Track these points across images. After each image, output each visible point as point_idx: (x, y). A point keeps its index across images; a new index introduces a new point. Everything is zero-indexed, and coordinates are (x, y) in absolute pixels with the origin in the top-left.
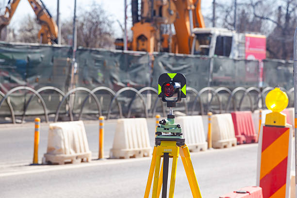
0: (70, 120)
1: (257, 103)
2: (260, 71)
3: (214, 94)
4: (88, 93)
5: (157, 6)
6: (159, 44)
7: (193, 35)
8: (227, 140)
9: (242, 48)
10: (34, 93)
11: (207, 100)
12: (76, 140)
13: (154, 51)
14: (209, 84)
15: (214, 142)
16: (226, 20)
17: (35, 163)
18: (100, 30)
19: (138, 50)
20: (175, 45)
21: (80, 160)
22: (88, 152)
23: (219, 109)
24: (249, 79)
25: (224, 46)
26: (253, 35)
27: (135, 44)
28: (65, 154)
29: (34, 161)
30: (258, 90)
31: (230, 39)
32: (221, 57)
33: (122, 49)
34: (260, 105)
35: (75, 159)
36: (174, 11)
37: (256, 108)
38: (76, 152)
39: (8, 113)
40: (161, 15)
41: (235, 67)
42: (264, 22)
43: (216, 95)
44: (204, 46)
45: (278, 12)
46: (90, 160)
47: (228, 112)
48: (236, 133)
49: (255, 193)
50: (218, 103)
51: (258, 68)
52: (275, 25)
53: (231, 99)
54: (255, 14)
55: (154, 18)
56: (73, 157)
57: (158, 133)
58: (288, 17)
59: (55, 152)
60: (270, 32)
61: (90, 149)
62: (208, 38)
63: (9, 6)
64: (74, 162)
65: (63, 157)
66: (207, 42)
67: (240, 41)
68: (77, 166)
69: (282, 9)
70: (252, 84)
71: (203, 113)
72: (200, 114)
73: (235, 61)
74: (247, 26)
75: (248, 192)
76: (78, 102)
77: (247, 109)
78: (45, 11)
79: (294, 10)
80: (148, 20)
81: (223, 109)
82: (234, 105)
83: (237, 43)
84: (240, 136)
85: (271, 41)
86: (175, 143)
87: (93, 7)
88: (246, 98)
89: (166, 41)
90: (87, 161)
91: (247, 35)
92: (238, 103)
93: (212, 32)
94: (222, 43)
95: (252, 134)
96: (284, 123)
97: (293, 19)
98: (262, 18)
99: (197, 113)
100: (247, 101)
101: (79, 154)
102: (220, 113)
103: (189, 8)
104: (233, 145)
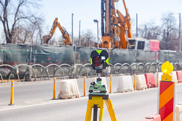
0: (74, 78)
1: (156, 69)
2: (157, 55)
3: (137, 66)
4: (82, 66)
5: (112, 29)
6: (113, 45)
7: (128, 41)
8: (143, 86)
9: (149, 46)
10: (58, 67)
11: (134, 68)
12: (73, 87)
13: (111, 47)
14: (135, 62)
15: (137, 87)
16: (142, 35)
17: (54, 99)
18: (91, 41)
19: (104, 47)
20: (120, 45)
21: (75, 97)
22: (79, 93)
23: (139, 72)
24: (152, 59)
25: (141, 45)
26: (153, 40)
27: (103, 45)
28: (68, 94)
29: (54, 98)
30: (156, 64)
31: (144, 42)
32: (140, 50)
33: (97, 47)
34: (157, 70)
35: (72, 96)
36: (120, 31)
37: (156, 72)
38: (73, 93)
39: (47, 75)
40: (114, 33)
41: (146, 54)
42: (158, 36)
43: (138, 66)
44: (133, 46)
45: (164, 31)
46: (79, 97)
47: (143, 73)
48: (147, 83)
49: (157, 118)
50: (139, 70)
51: (156, 54)
52: (163, 37)
53: (145, 68)
54: (154, 33)
55: (111, 34)
56: (72, 95)
57: (91, 91)
58: (168, 34)
59: (63, 93)
60: (161, 40)
61: (80, 92)
62: (134, 42)
63: (51, 31)
64: (72, 98)
65: (67, 96)
66: (134, 44)
67: (148, 43)
68: (74, 99)
69: (165, 30)
70: (153, 61)
71: (132, 74)
72: (131, 75)
73: (146, 51)
74: (151, 38)
75: (153, 118)
76: (78, 70)
77: (151, 72)
78: (66, 33)
79: (170, 31)
80: (108, 35)
81: (141, 72)
82: (146, 71)
83: (147, 44)
84: (148, 84)
85: (161, 44)
86: (102, 98)
87: (88, 32)
88: (151, 67)
89: (116, 44)
90: (78, 97)
91: (151, 40)
92: (147, 70)
93: (136, 40)
94: (140, 44)
95: (154, 84)
96: (172, 80)
97: (170, 35)
98: (157, 34)
99: (130, 74)
100: (151, 69)
101: (74, 94)
102: (140, 74)
103: (126, 29)
104: (146, 88)
